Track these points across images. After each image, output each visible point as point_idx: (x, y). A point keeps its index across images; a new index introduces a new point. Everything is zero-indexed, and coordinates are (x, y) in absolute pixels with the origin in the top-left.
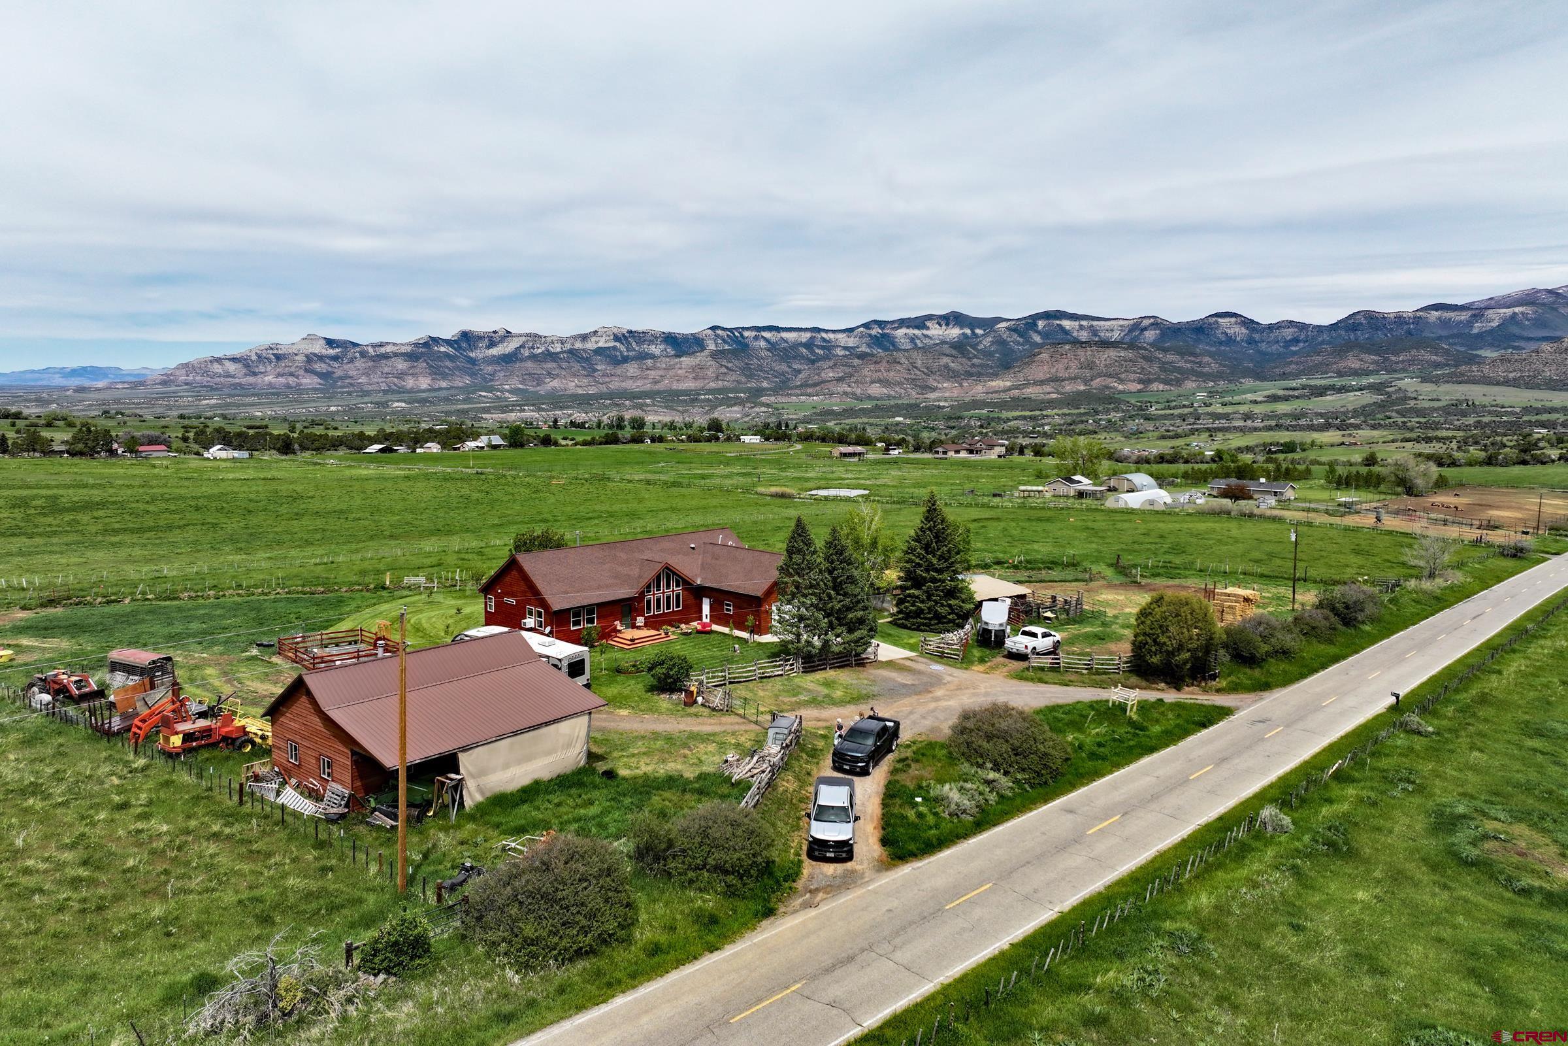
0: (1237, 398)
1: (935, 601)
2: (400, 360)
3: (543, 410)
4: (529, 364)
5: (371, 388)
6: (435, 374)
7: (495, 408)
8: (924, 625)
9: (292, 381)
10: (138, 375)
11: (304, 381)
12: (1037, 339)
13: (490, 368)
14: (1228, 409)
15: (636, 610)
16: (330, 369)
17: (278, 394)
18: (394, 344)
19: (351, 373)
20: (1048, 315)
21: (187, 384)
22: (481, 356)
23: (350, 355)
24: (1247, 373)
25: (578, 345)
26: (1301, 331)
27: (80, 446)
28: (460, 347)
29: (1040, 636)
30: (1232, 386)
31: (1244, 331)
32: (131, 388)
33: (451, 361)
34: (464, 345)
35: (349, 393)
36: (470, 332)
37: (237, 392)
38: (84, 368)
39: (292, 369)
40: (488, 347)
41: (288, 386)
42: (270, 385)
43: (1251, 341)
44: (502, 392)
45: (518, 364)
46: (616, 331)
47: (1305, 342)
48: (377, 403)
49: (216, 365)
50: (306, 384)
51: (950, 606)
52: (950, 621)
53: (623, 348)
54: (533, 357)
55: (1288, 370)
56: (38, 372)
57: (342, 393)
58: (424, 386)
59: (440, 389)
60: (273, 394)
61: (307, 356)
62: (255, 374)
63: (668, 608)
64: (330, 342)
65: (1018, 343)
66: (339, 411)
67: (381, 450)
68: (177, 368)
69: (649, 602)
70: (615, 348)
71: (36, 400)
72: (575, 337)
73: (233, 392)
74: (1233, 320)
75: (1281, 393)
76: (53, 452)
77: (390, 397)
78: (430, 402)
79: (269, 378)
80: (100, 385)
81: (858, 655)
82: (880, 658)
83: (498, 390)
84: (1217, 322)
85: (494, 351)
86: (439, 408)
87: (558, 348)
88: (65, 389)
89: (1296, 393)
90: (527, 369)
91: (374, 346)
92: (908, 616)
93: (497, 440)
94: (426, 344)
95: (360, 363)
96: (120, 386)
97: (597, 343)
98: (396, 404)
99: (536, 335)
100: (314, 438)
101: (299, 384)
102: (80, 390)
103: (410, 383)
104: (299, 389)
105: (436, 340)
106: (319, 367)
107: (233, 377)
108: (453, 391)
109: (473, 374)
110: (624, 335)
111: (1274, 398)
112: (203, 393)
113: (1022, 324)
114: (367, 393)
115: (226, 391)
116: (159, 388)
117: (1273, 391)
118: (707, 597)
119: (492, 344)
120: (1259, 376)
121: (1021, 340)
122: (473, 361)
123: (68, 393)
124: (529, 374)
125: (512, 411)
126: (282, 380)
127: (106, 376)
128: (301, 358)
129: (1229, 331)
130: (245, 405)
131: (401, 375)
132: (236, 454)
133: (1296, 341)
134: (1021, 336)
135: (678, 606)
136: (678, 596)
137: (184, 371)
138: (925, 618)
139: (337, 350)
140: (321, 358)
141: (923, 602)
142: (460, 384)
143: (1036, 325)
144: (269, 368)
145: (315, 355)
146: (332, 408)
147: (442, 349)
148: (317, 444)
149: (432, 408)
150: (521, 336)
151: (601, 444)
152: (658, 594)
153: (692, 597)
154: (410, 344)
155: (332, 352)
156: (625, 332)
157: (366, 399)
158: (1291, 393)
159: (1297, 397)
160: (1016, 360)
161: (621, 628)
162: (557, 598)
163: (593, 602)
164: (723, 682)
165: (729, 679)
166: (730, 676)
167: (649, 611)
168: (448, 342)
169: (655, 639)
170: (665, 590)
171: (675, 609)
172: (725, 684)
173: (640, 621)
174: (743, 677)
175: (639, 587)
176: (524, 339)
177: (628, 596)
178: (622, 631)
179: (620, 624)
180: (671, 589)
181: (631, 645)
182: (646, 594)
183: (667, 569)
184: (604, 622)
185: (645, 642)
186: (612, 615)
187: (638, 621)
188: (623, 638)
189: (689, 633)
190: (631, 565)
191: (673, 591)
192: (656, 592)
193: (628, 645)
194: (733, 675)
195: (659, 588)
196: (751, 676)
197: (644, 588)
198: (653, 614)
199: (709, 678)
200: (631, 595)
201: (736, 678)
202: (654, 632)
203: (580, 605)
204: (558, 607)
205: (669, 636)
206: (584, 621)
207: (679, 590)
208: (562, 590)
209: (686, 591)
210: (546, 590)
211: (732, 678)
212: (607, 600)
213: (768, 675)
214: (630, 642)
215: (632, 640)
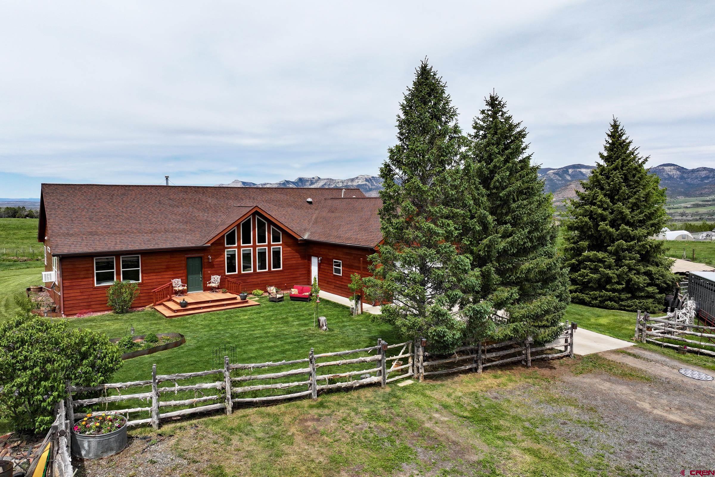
0: (676, 206)
1: (629, 266)
8: (611, 299)
12: (569, 178)
14: (672, 211)
15: (211, 265)
18: (270, 184)
20: (574, 167)
24: (680, 193)
25: (350, 184)
26: (710, 172)
28: (298, 185)
30: (672, 200)
31: (678, 173)
34: (300, 184)
36: (303, 178)
40: (310, 185)
43: (682, 178)
46: (366, 177)
47: (712, 178)
51: (648, 274)
52: (649, 296)
53: (370, 185)
55: (703, 192)
63: (263, 266)
64: (244, 183)
65: (559, 180)
69: (232, 258)
70: (366, 185)
72: (348, 180)
74: (672, 167)
75: (701, 203)
81: (538, 343)
82: (577, 351)
84: (663, 169)
85: (313, 186)
87: (340, 185)
89: (709, 203)
91: (262, 185)
92: (585, 286)
94: (284, 184)
97: (358, 182)
99: (331, 179)
105: (288, 182)
110: (370, 179)
111: (697, 206)
113: (561, 171)
117: (696, 202)
118: (317, 256)
119: (312, 183)
120: (687, 194)
121: (560, 179)
129: (670, 173)
133: (707, 177)
134: (560, 177)
135: (277, 265)
136: (276, 254)
141: (609, 267)
143: (568, 172)
147: (291, 186)
150: (324, 179)
152: (246, 247)
153: (297, 255)
154: (277, 184)
155: (244, 186)
156: (370, 177)
158: (706, 203)
159: (710, 205)
160: (558, 188)
161: (181, 288)
162: (72, 239)
163: (130, 248)
164: (217, 406)
165: (234, 396)
166: (239, 390)
167: (232, 268)
168: (293, 183)
169: (223, 305)
170: (257, 244)
171: (272, 270)
172: (222, 411)
173: (215, 280)
174: (272, 392)
175: (214, 233)
176: (326, 181)
177: (194, 245)
178: (182, 292)
179: (180, 283)
180: (267, 243)
181: (178, 311)
182: (226, 246)
183: (257, 216)
184: (154, 278)
185: (204, 308)
186: (168, 268)
187: (212, 280)
188: (174, 301)
189: (279, 298)
190: (217, 212)
191: (269, 245)
192: (242, 245)
193: (174, 311)
194: (247, 388)
195: (247, 240)
196: (299, 389)
197: (223, 236)
198: (237, 273)
199: (169, 396)
200: (199, 244)
201: (255, 394)
202: (229, 295)
203: (106, 249)
204: (65, 251)
205: (247, 302)
206: (118, 274)
207: (279, 246)
208: (89, 230)
209: (289, 246)
210: (60, 228)
211: (244, 394)
212: (156, 247)
213: (344, 384)
214: (178, 307)
215: (184, 305)
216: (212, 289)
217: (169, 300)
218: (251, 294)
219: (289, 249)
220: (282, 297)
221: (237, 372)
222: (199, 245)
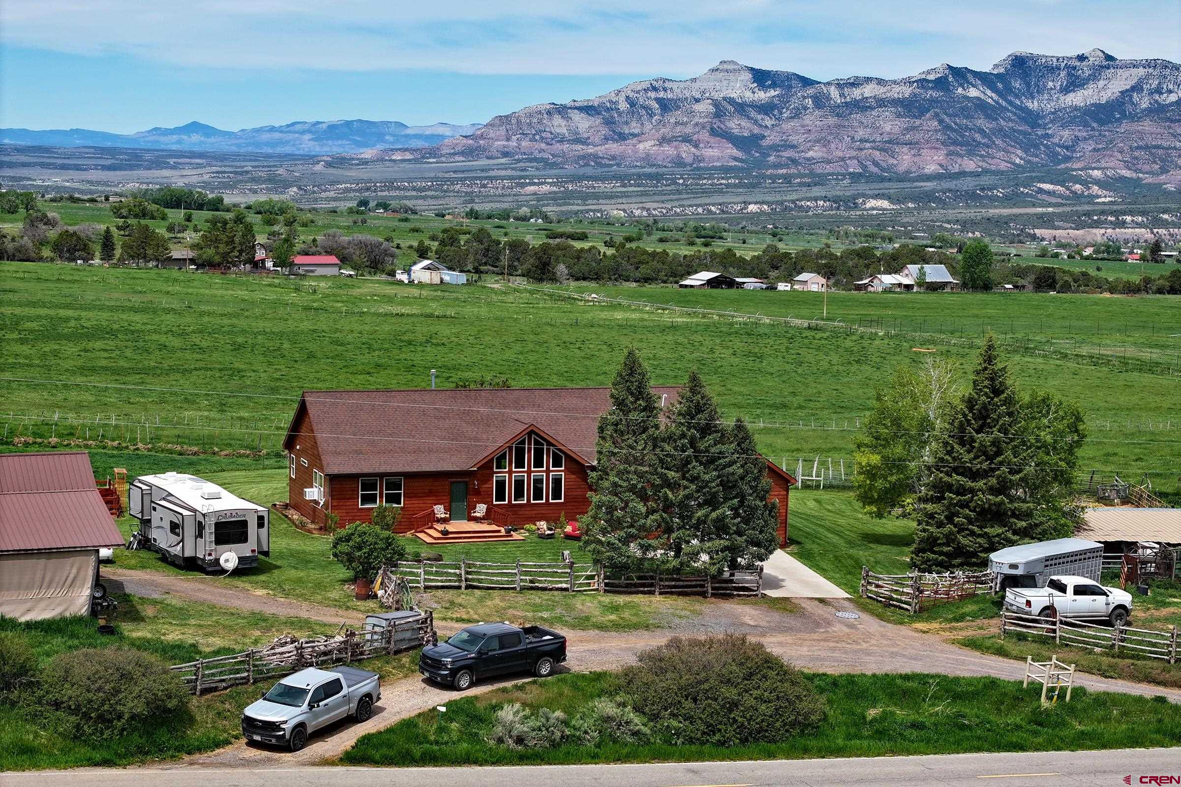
2: (888, 113)
3: (1165, 224)
4: (1147, 125)
5: (829, 168)
6: (955, 143)
7: (1063, 217)
9: (686, 152)
10: (432, 136)
11: (708, 153)
13: (1066, 133)
15: (477, 493)
16: (756, 130)
17: (658, 177)
18: (880, 82)
19: (794, 139)
21: (505, 154)
22: (1050, 107)
23: (794, 102)
27: (210, 252)
28: (1009, 89)
29: (1070, 590)
32: (415, 161)
33: (988, 117)
34: (1017, 84)
35: (787, 179)
36: (1033, 58)
37: (589, 171)
38: (348, 124)
39: (688, 130)
40: (1065, 90)
41: (679, 162)
42: (647, 159)
44: (1085, 183)
45: (1125, 126)
48: (836, 200)
49: (557, 120)
50: (712, 159)
54: (1158, 111)
56: (279, 130)
57: (773, 178)
58: (931, 168)
59: (963, 174)
60: (650, 176)
61: (716, 104)
62: (622, 137)
63: (538, 496)
64: (761, 77)
66: (762, 213)
67: (711, 283)
68: (490, 125)
69: (501, 485)
71: (269, 180)
73: (581, 172)
76: (170, 259)
77: (862, 187)
78: (939, 200)
79: (646, 146)
80: (368, 153)
82: (771, 593)
83: (1077, 180)
85: (1078, 98)
86: (951, 213)
88: (312, 159)
90: (1141, 135)
91: (841, 85)
93: (937, 273)
94: (941, 83)
95: (813, 119)
96: (397, 157)
98: (872, 203)
99: (1166, 65)
100: (639, 259)
101: (698, 159)
102: (339, 162)
103: (905, 160)
104: (698, 170)
105: (960, 74)
106: (737, 125)
107: (584, 142)
108: (986, 180)
109: (1029, 146)
112: (531, 172)
114: (820, 180)
115: (570, 168)
116: (460, 162)
119: (1074, 83)
122: (1033, 119)
123: (319, 167)
124: (1146, 148)
125: (1097, 224)
126: (669, 150)
127: (381, 137)
128: (705, 107)
130: (597, 196)
131: (889, 145)
132: (448, 276)
136: (557, 481)
137: (502, 131)
138: (941, 553)
139: (772, 93)
140: (741, 108)
142: (1003, 166)
144: (648, 126)
145: (731, 101)
146: (752, 208)
147: (973, 93)
148: (644, 270)
149: (938, 213)
150: (1135, 65)
151: (1160, 291)
152: (519, 473)
153: (584, 485)
154: (908, 82)
155: (762, 96)
157: (817, 191)
161: (443, 516)
162: (340, 458)
163: (394, 469)
164: (457, 584)
165: (466, 580)
166: (470, 577)
167: (501, 496)
168: (984, 78)
169: (485, 537)
170: (533, 469)
171: (551, 501)
172: (459, 587)
173: (481, 509)
174: (492, 582)
175: (482, 456)
176: (1141, 72)
177: (458, 469)
178: (444, 521)
179: (442, 510)
180: (545, 469)
181: (439, 538)
182: (495, 470)
183: (533, 436)
184: (416, 503)
185: (465, 538)
186: (430, 493)
187: (477, 509)
188: (435, 529)
189: (548, 535)
190: (489, 426)
191: (548, 471)
192: (514, 470)
193: (435, 539)
194: (475, 577)
195: (520, 464)
196: (508, 582)
197: (493, 458)
198: (506, 502)
199: (430, 573)
200: (465, 467)
201: (479, 581)
202: (494, 527)
203: (371, 471)
204: (335, 470)
205: (511, 536)
206: (381, 497)
207: (560, 471)
208: (354, 448)
209: (573, 473)
210: (328, 445)
211: (473, 580)
212: (420, 469)
213: (540, 585)
214: (440, 535)
215: (445, 533)
216: (476, 520)
217: (431, 528)
218: (523, 529)
219: (573, 476)
220: (553, 534)
221: (469, 566)
222: (465, 469)
